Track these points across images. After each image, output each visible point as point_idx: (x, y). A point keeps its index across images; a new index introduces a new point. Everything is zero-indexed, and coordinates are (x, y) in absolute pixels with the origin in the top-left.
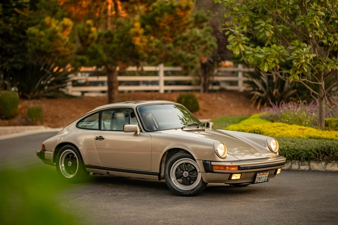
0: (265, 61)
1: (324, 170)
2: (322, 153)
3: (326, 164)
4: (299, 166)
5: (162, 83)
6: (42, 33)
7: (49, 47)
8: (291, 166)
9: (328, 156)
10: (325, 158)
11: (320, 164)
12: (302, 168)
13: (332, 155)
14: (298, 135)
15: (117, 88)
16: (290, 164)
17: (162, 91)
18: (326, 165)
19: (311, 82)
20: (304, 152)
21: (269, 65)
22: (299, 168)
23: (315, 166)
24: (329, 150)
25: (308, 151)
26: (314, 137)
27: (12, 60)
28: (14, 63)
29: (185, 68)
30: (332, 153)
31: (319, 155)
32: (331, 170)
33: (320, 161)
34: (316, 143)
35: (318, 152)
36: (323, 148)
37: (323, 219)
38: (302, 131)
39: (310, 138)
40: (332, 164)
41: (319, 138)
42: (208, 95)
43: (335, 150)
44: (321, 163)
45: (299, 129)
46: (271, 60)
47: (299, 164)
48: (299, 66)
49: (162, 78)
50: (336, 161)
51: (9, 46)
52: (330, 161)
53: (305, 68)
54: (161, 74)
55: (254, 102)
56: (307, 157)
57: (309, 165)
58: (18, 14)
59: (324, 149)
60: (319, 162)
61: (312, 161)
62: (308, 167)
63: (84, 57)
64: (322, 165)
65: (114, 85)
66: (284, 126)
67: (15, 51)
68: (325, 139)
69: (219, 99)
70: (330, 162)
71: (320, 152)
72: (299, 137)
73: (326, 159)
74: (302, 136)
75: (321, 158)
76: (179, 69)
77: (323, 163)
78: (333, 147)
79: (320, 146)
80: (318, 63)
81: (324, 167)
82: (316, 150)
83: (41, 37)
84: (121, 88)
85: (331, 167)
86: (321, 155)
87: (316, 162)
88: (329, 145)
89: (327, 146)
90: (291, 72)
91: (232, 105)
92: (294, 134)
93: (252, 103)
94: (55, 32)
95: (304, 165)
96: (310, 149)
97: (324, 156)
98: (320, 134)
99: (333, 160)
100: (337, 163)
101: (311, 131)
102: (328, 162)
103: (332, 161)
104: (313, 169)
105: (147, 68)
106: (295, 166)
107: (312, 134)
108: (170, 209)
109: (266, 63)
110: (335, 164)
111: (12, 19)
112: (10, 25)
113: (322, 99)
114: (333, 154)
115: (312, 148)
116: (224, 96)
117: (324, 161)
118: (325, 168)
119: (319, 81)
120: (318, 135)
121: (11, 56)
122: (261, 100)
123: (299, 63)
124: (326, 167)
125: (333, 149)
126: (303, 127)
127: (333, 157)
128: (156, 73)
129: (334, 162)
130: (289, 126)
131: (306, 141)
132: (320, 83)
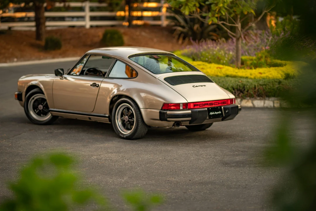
0: (186, 5)
2: (238, 90)
3: (241, 100)
5: (88, 18)
9: (243, 93)
10: (240, 95)
13: (246, 93)
14: (216, 74)
15: (44, 23)
17: (88, 26)
19: (228, 24)
21: (190, 9)
24: (244, 87)
26: (231, 75)
29: (110, 5)
30: (246, 90)
32: (245, 106)
34: (233, 81)
35: (234, 90)
36: (238, 86)
37: (236, 153)
38: (219, 70)
39: (227, 76)
40: (246, 100)
41: (235, 77)
42: (133, 31)
43: (250, 88)
45: (217, 68)
46: (192, 4)
48: (217, 10)
49: (88, 14)
52: (245, 97)
53: (222, 12)
54: (87, 9)
55: (177, 37)
59: (240, 87)
64: (238, 102)
65: (42, 21)
66: (204, 65)
68: (241, 77)
69: (143, 34)
70: (245, 99)
71: (236, 90)
72: (217, 76)
73: (242, 96)
74: (219, 74)
75: (237, 95)
76: (104, 5)
78: (247, 85)
79: (236, 84)
80: (235, 6)
81: (240, 103)
82: (232, 88)
84: (48, 23)
85: (246, 103)
86: (237, 93)
88: (244, 83)
89: (242, 84)
90: (210, 15)
91: (155, 40)
92: (213, 73)
93: (174, 37)
96: (227, 87)
97: (239, 94)
98: (236, 73)
99: (247, 97)
100: (251, 100)
101: (228, 70)
102: (242, 98)
105: (73, 4)
107: (229, 73)
108: (102, 145)
109: (187, 7)
110: (249, 100)
113: (238, 39)
114: (248, 91)
115: (229, 86)
116: (147, 31)
119: (235, 23)
120: (234, 74)
122: (182, 35)
123: (217, 7)
124: (241, 103)
125: (248, 86)
126: (221, 66)
127: (247, 94)
128: (82, 9)
129: (249, 98)
130: (208, 65)
131: (223, 79)
132: (237, 25)
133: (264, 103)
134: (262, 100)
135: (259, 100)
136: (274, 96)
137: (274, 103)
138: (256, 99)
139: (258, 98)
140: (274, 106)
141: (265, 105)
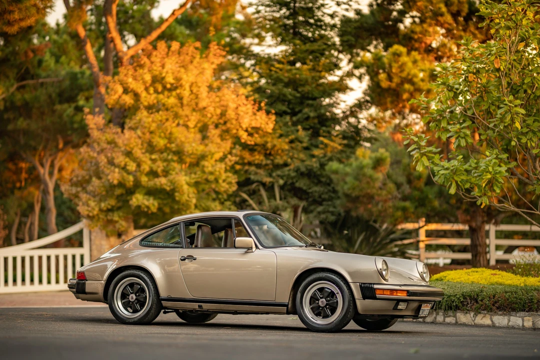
1: (473, 324)
2: (471, 299)
3: (476, 315)
4: (445, 317)
6: (348, 169)
7: (354, 189)
8: (435, 318)
10: (474, 307)
11: (468, 315)
12: (448, 320)
13: (480, 303)
16: (435, 315)
18: (476, 317)
20: (446, 297)
22: (444, 321)
23: (463, 318)
25: (452, 296)
27: (320, 209)
28: (324, 212)
31: (468, 304)
32: (481, 325)
33: (467, 311)
35: (465, 298)
40: (482, 315)
43: (487, 296)
44: (469, 313)
47: (444, 316)
50: (488, 312)
51: (316, 189)
52: (480, 311)
56: (451, 304)
57: (455, 316)
58: (326, 145)
60: (466, 313)
61: (458, 311)
62: (455, 318)
63: (407, 204)
64: (471, 317)
67: (325, 196)
70: (480, 313)
71: (468, 298)
73: (475, 309)
74: (483, 282)
75: (469, 307)
77: (472, 314)
81: (473, 319)
82: (462, 296)
83: (347, 174)
85: (482, 319)
86: (469, 303)
87: (464, 312)
94: (361, 168)
95: (450, 316)
96: (456, 294)
99: (483, 310)
100: (489, 314)
102: (477, 312)
103: (483, 312)
104: (459, 323)
106: (440, 318)
110: (487, 315)
111: (316, 152)
112: (314, 160)
114: (482, 301)
115: (459, 293)
117: (472, 311)
118: (474, 321)
121: (320, 204)
124: (475, 319)
125: (484, 294)
127: (482, 305)
129: (485, 312)
133: (509, 321)
134: (505, 315)
135: (501, 315)
136: (524, 310)
137: (523, 321)
138: (496, 313)
139: (500, 313)
140: (523, 326)
141: (510, 324)
